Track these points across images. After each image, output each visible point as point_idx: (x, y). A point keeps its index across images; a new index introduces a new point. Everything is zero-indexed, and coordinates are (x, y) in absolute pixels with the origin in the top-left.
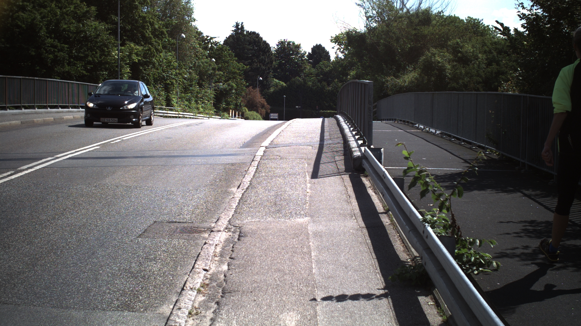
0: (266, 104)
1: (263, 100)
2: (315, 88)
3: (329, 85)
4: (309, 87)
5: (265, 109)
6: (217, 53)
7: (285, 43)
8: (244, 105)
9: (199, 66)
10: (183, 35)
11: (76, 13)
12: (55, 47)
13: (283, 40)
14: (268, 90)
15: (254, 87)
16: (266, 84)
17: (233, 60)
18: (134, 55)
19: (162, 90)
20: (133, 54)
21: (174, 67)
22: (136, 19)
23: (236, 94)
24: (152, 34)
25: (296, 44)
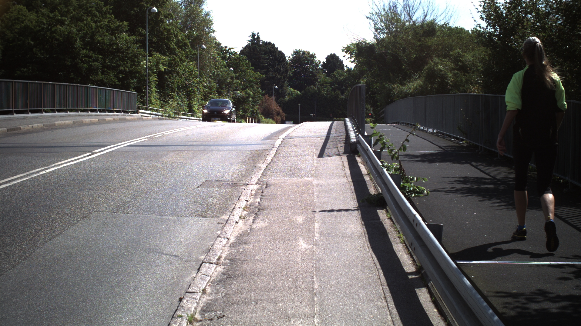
0: (281, 111)
1: (278, 107)
2: (329, 96)
3: (342, 93)
4: (323, 95)
5: (281, 116)
6: (235, 62)
7: (300, 53)
8: (260, 113)
9: (218, 75)
10: (203, 46)
11: (110, 27)
12: (90, 57)
13: (298, 50)
14: (283, 98)
15: (270, 96)
16: (282, 92)
17: (250, 70)
18: (161, 65)
19: (184, 97)
20: (160, 63)
21: (195, 75)
22: (161, 32)
23: (253, 101)
24: (176, 45)
25: (311, 53)
